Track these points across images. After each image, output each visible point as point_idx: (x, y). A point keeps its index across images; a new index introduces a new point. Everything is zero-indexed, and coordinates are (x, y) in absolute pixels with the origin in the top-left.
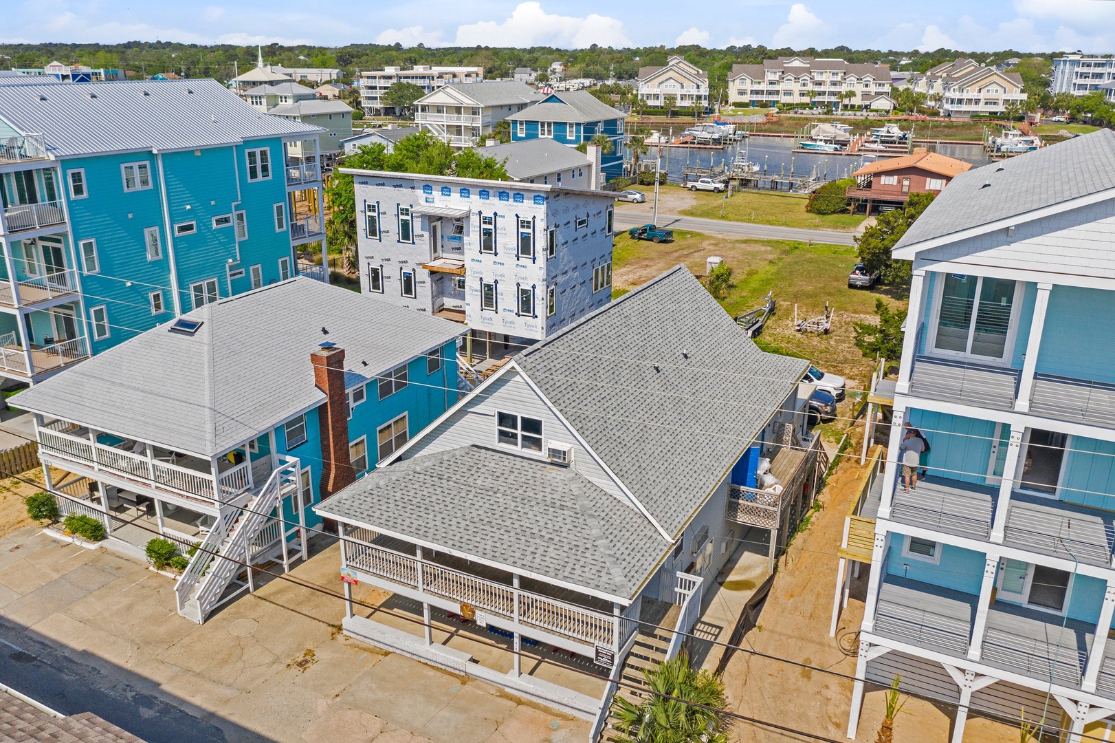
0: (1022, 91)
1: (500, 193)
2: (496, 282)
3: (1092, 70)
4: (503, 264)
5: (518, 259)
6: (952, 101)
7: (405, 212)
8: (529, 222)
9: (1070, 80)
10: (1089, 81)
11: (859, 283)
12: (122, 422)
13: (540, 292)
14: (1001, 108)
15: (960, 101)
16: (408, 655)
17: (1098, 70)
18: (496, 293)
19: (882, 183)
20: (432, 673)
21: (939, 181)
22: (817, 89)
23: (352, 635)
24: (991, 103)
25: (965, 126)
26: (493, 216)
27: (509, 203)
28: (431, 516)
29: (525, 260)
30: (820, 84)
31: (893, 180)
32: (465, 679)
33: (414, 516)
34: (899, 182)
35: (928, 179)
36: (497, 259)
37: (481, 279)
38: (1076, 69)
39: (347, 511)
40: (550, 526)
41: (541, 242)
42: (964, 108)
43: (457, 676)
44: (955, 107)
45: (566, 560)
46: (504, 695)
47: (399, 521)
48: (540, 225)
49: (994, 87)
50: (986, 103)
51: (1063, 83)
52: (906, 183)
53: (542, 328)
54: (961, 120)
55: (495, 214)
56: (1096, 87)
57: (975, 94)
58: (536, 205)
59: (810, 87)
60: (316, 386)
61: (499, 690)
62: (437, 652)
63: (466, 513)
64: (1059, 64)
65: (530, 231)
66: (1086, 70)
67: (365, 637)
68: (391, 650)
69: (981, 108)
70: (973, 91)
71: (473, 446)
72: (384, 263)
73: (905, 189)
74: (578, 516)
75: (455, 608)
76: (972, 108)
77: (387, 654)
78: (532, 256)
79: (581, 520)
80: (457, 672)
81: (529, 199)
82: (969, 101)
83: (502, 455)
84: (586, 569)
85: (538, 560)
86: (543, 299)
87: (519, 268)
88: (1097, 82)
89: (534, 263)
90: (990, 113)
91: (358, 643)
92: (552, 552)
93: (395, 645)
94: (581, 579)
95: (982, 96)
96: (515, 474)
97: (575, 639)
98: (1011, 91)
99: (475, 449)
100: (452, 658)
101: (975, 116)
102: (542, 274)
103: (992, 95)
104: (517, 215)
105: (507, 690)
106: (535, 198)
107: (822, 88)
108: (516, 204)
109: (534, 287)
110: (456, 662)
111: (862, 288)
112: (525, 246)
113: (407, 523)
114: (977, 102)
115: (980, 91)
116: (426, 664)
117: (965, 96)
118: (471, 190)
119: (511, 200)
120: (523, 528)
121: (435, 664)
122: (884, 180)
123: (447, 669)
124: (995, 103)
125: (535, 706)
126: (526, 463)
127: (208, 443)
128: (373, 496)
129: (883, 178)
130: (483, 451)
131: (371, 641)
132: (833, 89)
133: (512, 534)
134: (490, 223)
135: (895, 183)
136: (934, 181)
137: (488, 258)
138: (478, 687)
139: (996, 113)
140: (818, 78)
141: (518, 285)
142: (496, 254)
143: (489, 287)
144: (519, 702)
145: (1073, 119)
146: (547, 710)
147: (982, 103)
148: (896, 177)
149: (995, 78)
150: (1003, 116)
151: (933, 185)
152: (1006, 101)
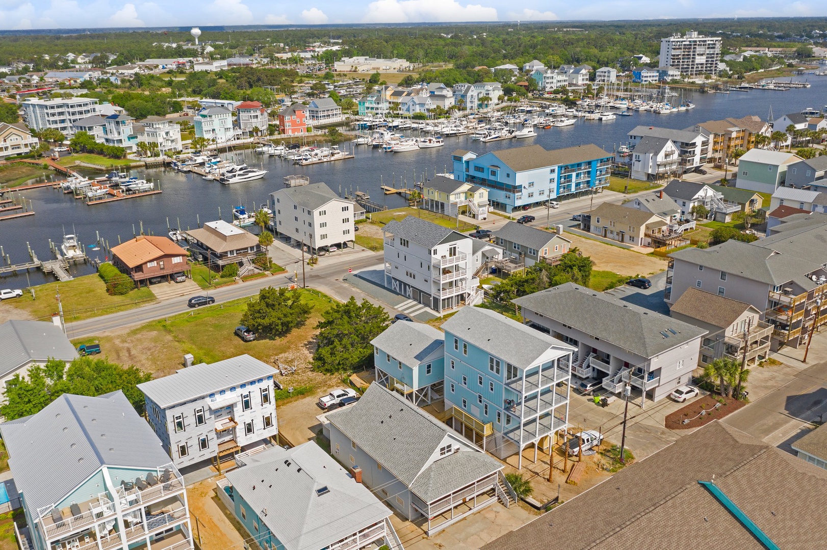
0: (32, 137)
1: (251, 382)
2: (252, 420)
3: (57, 110)
4: (255, 411)
5: (262, 406)
7: (200, 411)
8: (266, 389)
9: (43, 117)
10: (57, 118)
11: (252, 339)
13: (274, 415)
14: (24, 150)
17: (60, 110)
18: (253, 425)
19: (149, 266)
20: (458, 524)
21: (178, 258)
24: (16, 148)
25: (4, 167)
26: (248, 394)
27: (255, 385)
28: (452, 483)
29: (266, 405)
31: (155, 264)
32: (465, 519)
33: (449, 486)
34: (157, 263)
35: (173, 258)
36: (252, 411)
37: (245, 423)
39: (435, 497)
41: (272, 395)
46: (475, 514)
48: (271, 388)
49: (14, 137)
50: (13, 149)
52: (161, 263)
53: (276, 429)
56: (63, 121)
58: (268, 381)
62: (458, 517)
64: (29, 107)
65: (267, 392)
66: (52, 111)
69: (10, 152)
70: (1, 141)
72: (188, 441)
73: (162, 267)
75: (461, 502)
76: (5, 153)
77: (444, 531)
81: (265, 380)
82: (1, 149)
83: (443, 459)
85: (482, 473)
86: (276, 417)
87: (263, 410)
88: (62, 117)
89: (270, 404)
90: (18, 154)
95: (8, 144)
96: (452, 461)
97: (488, 487)
98: (26, 138)
99: (435, 462)
100: (461, 516)
101: (8, 158)
102: (274, 407)
103: (15, 142)
104: (260, 388)
106: (268, 379)
108: (259, 384)
109: (271, 414)
112: (266, 398)
114: (6, 148)
115: (5, 141)
118: (236, 388)
120: (471, 470)
122: (149, 265)
124: (18, 148)
125: (482, 510)
126: (449, 457)
128: (435, 490)
129: (148, 264)
130: (438, 461)
134: (247, 397)
135: (156, 265)
136: (175, 258)
137: (247, 412)
139: (21, 154)
141: (263, 417)
142: (251, 409)
143: (249, 424)
144: (479, 512)
145: (74, 150)
146: (485, 509)
147: (10, 148)
148: (155, 262)
149: (11, 130)
150: (28, 156)
151: (176, 260)
152: (26, 145)
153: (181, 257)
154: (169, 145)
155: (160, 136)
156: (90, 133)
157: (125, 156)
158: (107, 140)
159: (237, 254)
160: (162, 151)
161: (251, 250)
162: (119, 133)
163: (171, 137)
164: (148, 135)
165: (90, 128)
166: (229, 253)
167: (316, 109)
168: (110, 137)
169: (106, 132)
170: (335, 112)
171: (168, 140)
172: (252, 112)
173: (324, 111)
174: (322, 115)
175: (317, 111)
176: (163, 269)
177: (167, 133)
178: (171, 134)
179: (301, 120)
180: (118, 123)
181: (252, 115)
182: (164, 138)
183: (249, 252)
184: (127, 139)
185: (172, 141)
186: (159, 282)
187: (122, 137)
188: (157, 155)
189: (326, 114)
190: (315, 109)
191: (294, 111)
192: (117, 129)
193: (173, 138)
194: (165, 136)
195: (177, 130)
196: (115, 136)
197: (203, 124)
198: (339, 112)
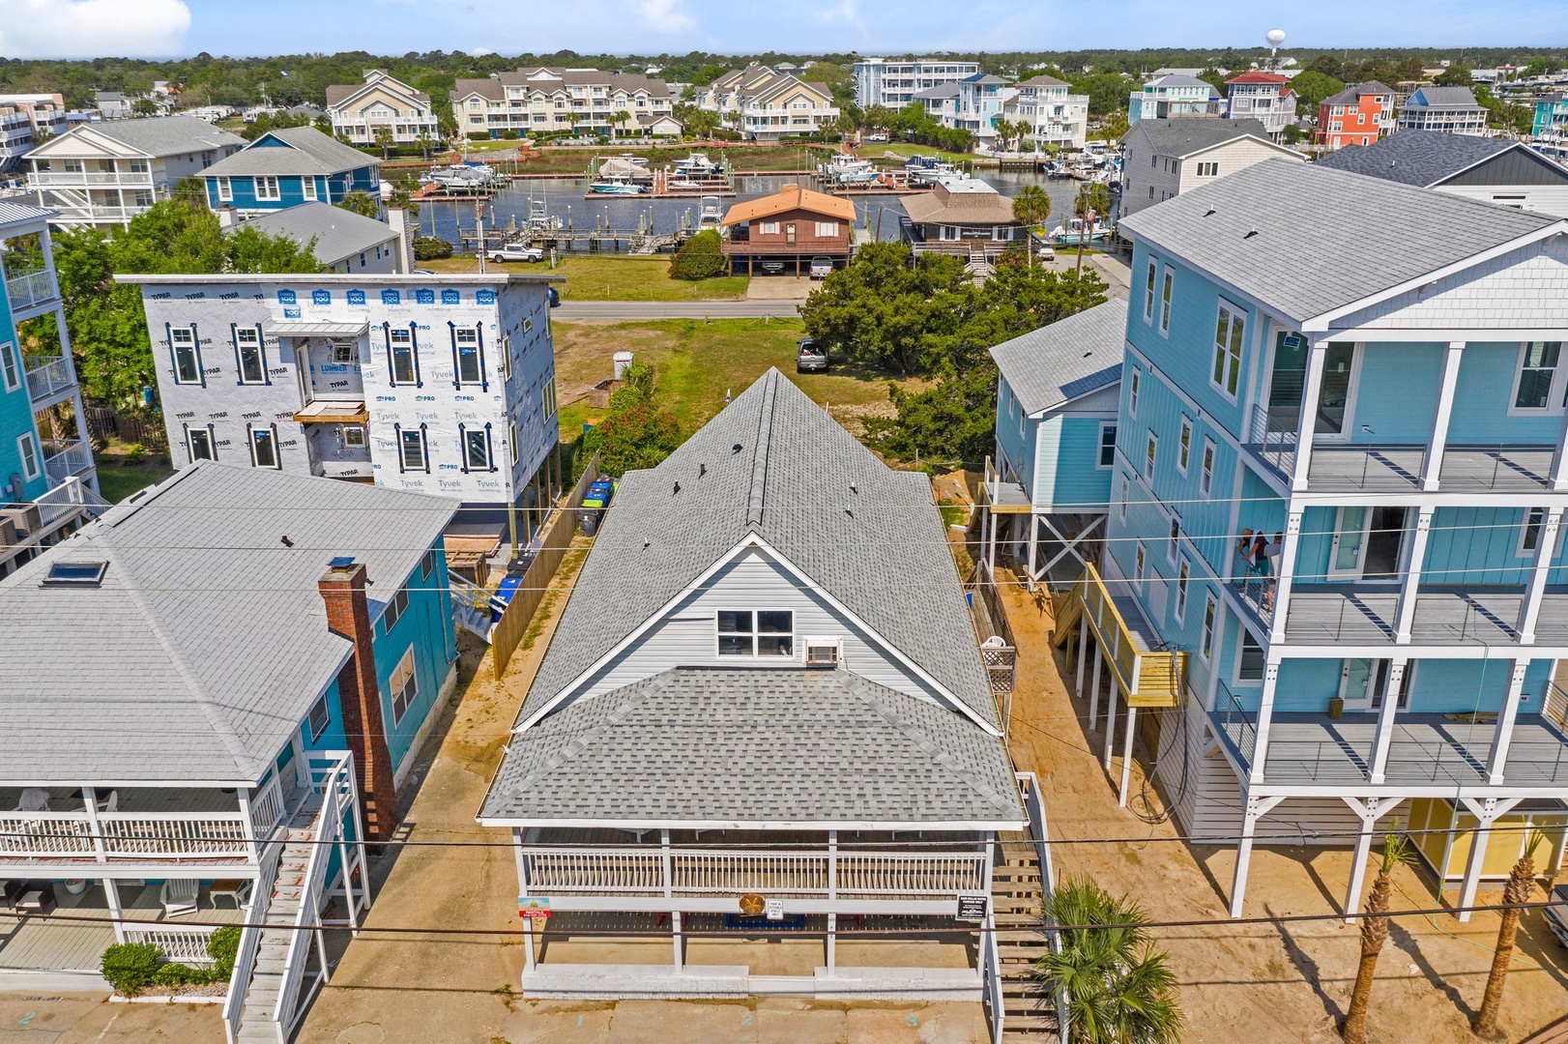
0: (833, 105)
1: (418, 292)
2: (424, 426)
3: (900, 76)
4: (433, 399)
5: (458, 389)
6: (755, 120)
7: (249, 335)
8: (471, 332)
9: (877, 89)
10: (898, 90)
11: (813, 365)
12: (33, 761)
13: (500, 433)
14: (812, 127)
15: (764, 120)
16: (646, 996)
17: (907, 76)
18: (425, 444)
19: (762, 232)
20: (699, 1010)
21: (830, 225)
22: (578, 110)
23: (540, 996)
24: (800, 121)
25: (774, 151)
26: (409, 329)
27: (435, 306)
28: (679, 782)
29: (470, 389)
30: (579, 103)
31: (774, 228)
32: (752, 1001)
33: (653, 790)
34: (783, 229)
35: (817, 224)
36: (422, 392)
37: (397, 426)
38: (883, 76)
39: (540, 809)
40: (859, 753)
41: (493, 359)
42: (770, 128)
43: (737, 1002)
44: (760, 128)
45: (911, 792)
46: (818, 1006)
47: (634, 802)
48: (491, 334)
49: (800, 101)
50: (795, 122)
51: (870, 92)
52: (791, 230)
53: (508, 485)
54: (770, 144)
55: (413, 325)
56: (908, 97)
57: (781, 110)
58: (481, 306)
59: (568, 108)
60: (330, 630)
61: (807, 1002)
62: (698, 978)
63: (730, 765)
64: (862, 69)
65: (475, 344)
66: (893, 76)
67: (566, 992)
68: (615, 997)
69: (788, 127)
70: (777, 106)
71: (678, 668)
72: (215, 421)
73: (791, 239)
74: (890, 730)
75: (733, 906)
76: (780, 128)
77: (612, 1005)
78: (481, 382)
79: (897, 735)
80: (734, 997)
81: (468, 297)
82: (775, 119)
83: (731, 672)
84: (946, 798)
85: (873, 803)
86: (504, 442)
87: (461, 402)
88: (907, 90)
89: (485, 391)
90: (802, 134)
91: (554, 1004)
92: (886, 789)
93: (622, 989)
94: (946, 812)
95: (789, 112)
96: (766, 694)
97: (923, 896)
98: (821, 106)
99: (684, 672)
100: (725, 978)
101: (784, 137)
102: (501, 405)
103: (800, 112)
104: (450, 323)
105: (818, 997)
106: (478, 295)
107: (584, 109)
108: (446, 306)
109: (488, 426)
110: (734, 983)
111: (818, 371)
112: (469, 367)
113: (648, 801)
114: (784, 120)
115: (785, 106)
116: (680, 1000)
117: (769, 113)
118: (367, 292)
119: (438, 302)
120: (826, 766)
121: (696, 997)
122: (764, 229)
123: (717, 996)
124: (805, 121)
125: (868, 1005)
126: (771, 676)
127: (240, 760)
128: (569, 776)
129: (762, 225)
130: (697, 672)
131: (576, 995)
132: (598, 109)
133: (815, 777)
134: (406, 339)
135: (778, 232)
136: (824, 225)
137: (406, 392)
138: (776, 1007)
139: (807, 133)
140: (576, 95)
141: (462, 426)
142: (420, 385)
143: (412, 436)
144: (845, 1008)
145: (894, 138)
146: (887, 1006)
147: (790, 121)
148: (778, 224)
149: (800, 89)
150: (817, 137)
151: (826, 230)
152: (817, 118)
153: (837, 225)
154: (1057, 134)
155: (1042, 113)
156: (933, 111)
157: (970, 149)
158: (958, 122)
159: (963, 237)
160: (1039, 142)
161: (1000, 237)
162: (978, 110)
163: (1066, 118)
164: (1022, 111)
165: (937, 103)
166: (943, 231)
167: (1423, 108)
168: (962, 116)
169: (958, 109)
170: (1468, 119)
171: (1057, 123)
172: (1259, 91)
173: (1441, 113)
174: (1432, 122)
175: (1423, 113)
176: (793, 244)
177: (1058, 109)
178: (1066, 112)
179: (1369, 118)
180: (979, 89)
181: (1258, 98)
182: (1050, 119)
183: (995, 239)
184: (989, 123)
185: (1066, 127)
186: (779, 273)
187: (981, 117)
188: (1025, 148)
189: (1444, 121)
190: (1419, 108)
191: (1357, 97)
192: (976, 102)
193: (1069, 122)
194: (1052, 114)
195: (1080, 106)
196: (971, 115)
197: (1144, 105)
198: (1478, 121)
